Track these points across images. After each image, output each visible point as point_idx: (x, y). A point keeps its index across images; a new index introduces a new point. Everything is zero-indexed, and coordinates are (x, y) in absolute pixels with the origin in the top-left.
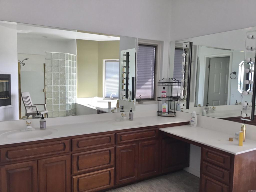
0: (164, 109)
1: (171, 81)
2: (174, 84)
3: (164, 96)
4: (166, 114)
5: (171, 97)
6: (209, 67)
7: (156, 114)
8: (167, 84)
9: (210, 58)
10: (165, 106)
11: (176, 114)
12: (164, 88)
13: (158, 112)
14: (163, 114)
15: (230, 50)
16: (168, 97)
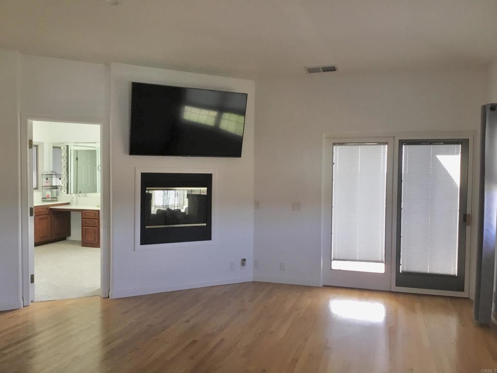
0: (48, 196)
1: (51, 174)
2: (53, 176)
3: (47, 185)
4: (50, 200)
5: (52, 186)
6: (77, 159)
7: (41, 200)
8: (49, 176)
9: (77, 151)
10: (49, 193)
11: (58, 199)
12: (47, 179)
13: (43, 198)
14: (47, 200)
15: (96, 143)
16: (50, 186)
